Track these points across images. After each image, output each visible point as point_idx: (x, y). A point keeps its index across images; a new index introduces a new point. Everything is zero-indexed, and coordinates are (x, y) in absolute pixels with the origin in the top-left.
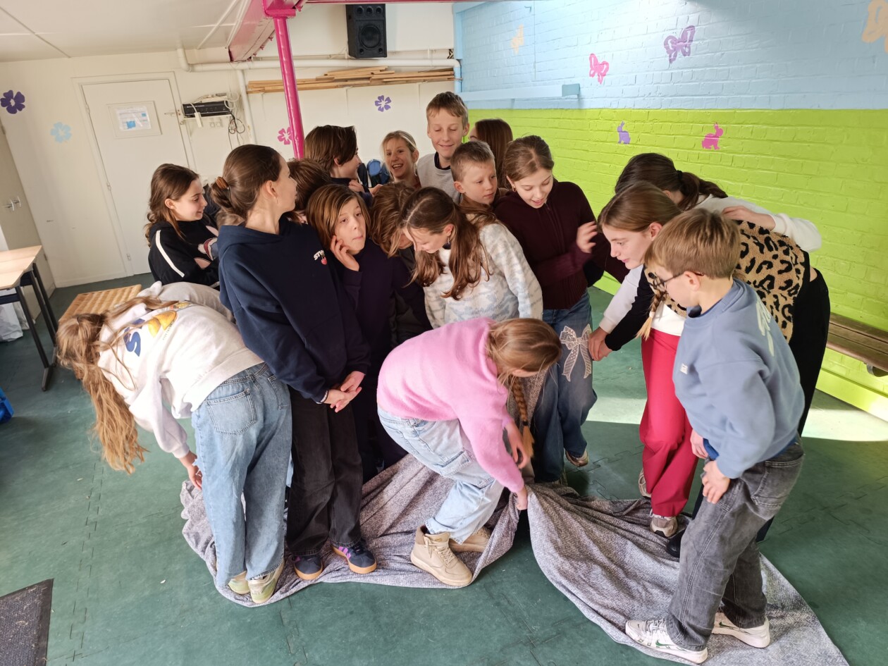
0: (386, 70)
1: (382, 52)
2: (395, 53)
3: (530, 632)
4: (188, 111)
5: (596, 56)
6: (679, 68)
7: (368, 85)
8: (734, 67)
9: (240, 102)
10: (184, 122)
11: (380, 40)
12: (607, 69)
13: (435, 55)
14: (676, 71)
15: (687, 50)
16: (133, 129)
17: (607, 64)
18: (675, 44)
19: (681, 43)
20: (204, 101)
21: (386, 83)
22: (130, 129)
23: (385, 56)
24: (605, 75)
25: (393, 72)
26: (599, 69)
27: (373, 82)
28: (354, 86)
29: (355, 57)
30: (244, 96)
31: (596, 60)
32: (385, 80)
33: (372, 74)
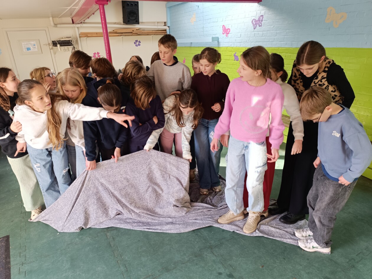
0: (139, 29)
1: (137, 22)
2: (142, 23)
3: (210, 244)
4: (55, 44)
5: (225, 26)
6: (257, 31)
7: (131, 35)
8: (278, 31)
9: (77, 41)
10: (52, 48)
11: (136, 17)
12: (229, 31)
13: (159, 24)
14: (256, 33)
15: (260, 24)
16: (30, 51)
17: (229, 29)
18: (256, 22)
19: (258, 22)
20: (61, 40)
21: (139, 35)
22: (28, 51)
23: (139, 24)
24: (228, 34)
25: (142, 30)
26: (226, 31)
27: (134, 34)
28: (126, 35)
29: (126, 23)
30: (79, 38)
31: (225, 28)
32: (138, 34)
33: (133, 31)
